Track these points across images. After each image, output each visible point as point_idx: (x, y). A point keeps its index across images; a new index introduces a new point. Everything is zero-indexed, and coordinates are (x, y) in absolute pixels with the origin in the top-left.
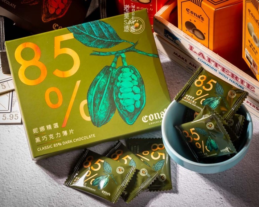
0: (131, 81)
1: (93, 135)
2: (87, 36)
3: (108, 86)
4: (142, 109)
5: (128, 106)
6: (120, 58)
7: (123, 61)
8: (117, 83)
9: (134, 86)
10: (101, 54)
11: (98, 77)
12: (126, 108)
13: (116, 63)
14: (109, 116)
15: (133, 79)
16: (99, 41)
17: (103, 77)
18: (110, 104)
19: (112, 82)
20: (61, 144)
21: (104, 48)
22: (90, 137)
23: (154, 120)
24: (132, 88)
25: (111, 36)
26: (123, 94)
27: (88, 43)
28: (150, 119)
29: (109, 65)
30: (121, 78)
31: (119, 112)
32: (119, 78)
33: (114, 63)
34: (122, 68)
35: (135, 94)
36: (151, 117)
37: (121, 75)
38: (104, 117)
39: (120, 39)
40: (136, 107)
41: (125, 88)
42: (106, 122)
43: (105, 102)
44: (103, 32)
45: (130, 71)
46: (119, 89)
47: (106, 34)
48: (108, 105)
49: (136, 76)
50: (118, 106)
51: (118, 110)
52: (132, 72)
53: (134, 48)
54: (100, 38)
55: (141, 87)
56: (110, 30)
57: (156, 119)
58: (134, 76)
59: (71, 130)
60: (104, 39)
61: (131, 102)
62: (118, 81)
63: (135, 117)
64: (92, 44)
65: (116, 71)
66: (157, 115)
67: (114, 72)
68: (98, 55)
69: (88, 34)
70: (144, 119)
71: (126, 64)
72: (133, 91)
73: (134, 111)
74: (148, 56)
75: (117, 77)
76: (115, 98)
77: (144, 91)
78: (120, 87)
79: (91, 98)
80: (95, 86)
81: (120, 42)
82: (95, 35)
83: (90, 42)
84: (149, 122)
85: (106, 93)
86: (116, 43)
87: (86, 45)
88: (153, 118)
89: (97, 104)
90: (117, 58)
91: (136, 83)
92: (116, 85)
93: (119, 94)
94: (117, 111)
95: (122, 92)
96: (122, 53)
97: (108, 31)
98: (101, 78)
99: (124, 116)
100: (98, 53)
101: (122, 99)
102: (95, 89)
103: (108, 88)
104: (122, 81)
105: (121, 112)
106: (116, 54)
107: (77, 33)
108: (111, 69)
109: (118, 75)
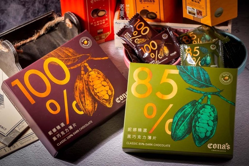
0: (209, 116)
1: (168, 146)
2: (188, 75)
3: (191, 115)
4: (210, 138)
5: (200, 133)
6: (206, 97)
7: (208, 100)
8: (198, 114)
9: (210, 120)
10: (194, 90)
11: (186, 106)
12: (199, 134)
13: (202, 100)
14: (185, 136)
15: (211, 115)
16: (195, 81)
17: (190, 107)
18: (189, 128)
19: (195, 112)
20: (144, 145)
21: (197, 87)
22: (166, 146)
23: (217, 149)
24: (208, 121)
25: (206, 80)
26: (200, 123)
27: (188, 80)
28: (214, 147)
29: (197, 100)
30: (203, 111)
31: (193, 135)
32: (201, 111)
33: (201, 100)
34: (205, 105)
35: (209, 126)
36: (215, 145)
37: (203, 109)
38: (181, 135)
39: (211, 84)
40: (207, 135)
41: (203, 120)
42: (181, 139)
43: (185, 125)
44: (200, 76)
45: (211, 109)
46: (199, 119)
47: (202, 78)
48: (186, 128)
49: (214, 113)
50: (193, 131)
51: (193, 133)
52: (212, 110)
53: (219, 93)
54: (197, 79)
55: (215, 123)
56: (206, 76)
57: (218, 148)
58: (212, 113)
59: (154, 137)
60: (199, 80)
61: (203, 131)
62: (200, 113)
63: (203, 142)
64: (190, 82)
65: (201, 105)
66: (219, 146)
67: (199, 106)
68: (192, 91)
69: (189, 74)
70: (209, 146)
71: (209, 103)
72: (208, 124)
73: (204, 138)
74: (227, 102)
75: (200, 110)
76: (193, 124)
77: (216, 126)
78: (199, 118)
79: (176, 119)
80: (182, 111)
81: (211, 87)
82: (194, 76)
83: (189, 80)
84: (213, 149)
85: (188, 119)
86: (207, 87)
87: (185, 81)
88: (216, 147)
89: (179, 125)
90: (205, 97)
91: (212, 119)
92: (197, 116)
93: (197, 122)
94: (191, 134)
95: (200, 121)
96: (209, 94)
97: (205, 76)
98: (187, 108)
99: (196, 139)
100: (192, 89)
101: (198, 127)
102: (182, 113)
103: (191, 116)
104: (202, 114)
105: (194, 136)
106: (204, 94)
107: (182, 72)
108: (197, 103)
109: (201, 109)
